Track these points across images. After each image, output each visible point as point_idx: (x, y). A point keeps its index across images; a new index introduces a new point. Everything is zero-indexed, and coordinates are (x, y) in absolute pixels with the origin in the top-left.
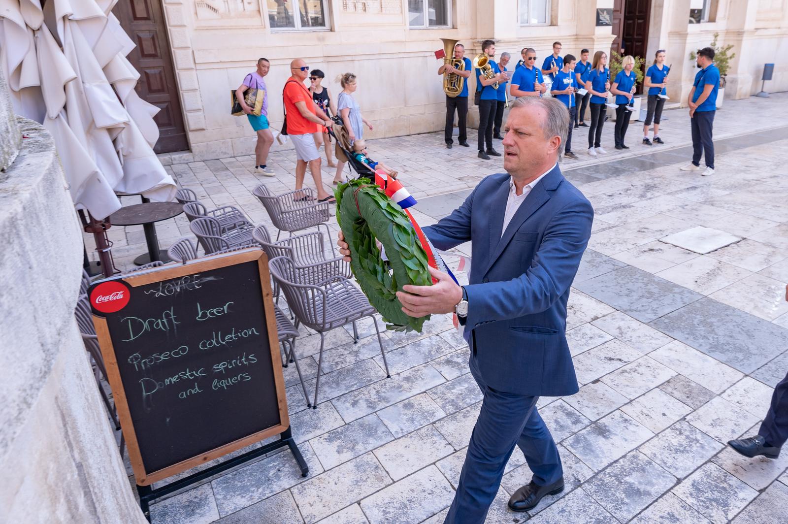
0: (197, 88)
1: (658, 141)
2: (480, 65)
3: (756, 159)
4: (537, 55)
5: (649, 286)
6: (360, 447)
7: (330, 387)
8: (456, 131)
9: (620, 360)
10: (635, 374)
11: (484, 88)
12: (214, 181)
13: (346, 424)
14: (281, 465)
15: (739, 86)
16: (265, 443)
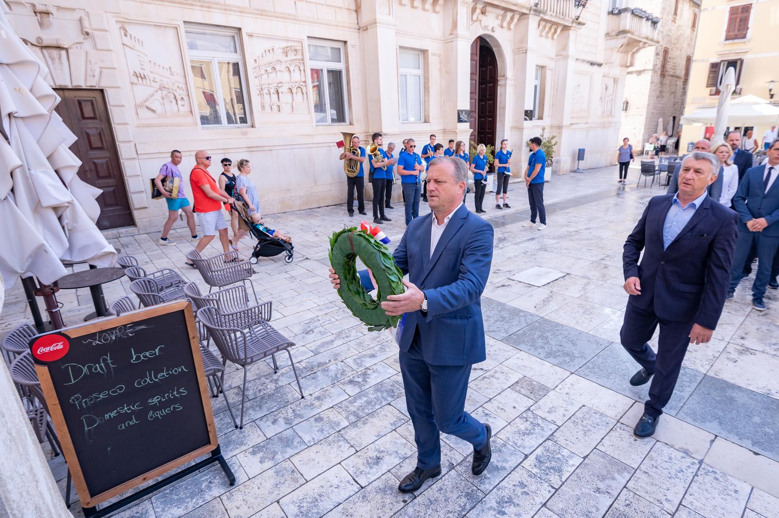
0: (140, 174)
1: (506, 206)
2: (372, 152)
3: (575, 217)
4: (416, 144)
5: (502, 313)
6: (279, 457)
7: (254, 410)
8: (356, 203)
9: (482, 369)
10: (493, 379)
11: (375, 169)
12: (157, 250)
13: (267, 439)
14: (212, 478)
15: (562, 165)
16: (198, 461)
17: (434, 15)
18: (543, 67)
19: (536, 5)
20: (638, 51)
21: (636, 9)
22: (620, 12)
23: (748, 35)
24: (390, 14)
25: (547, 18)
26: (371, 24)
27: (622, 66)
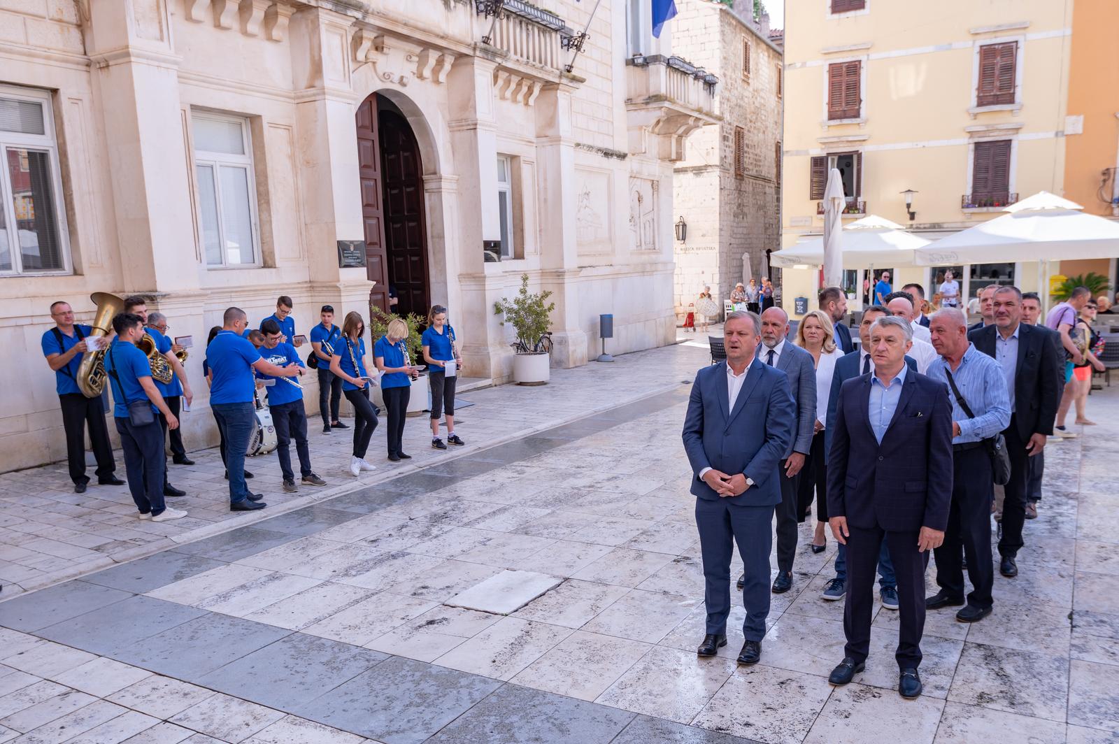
1: (455, 440)
15: (571, 348)
17: (269, 46)
18: (513, 158)
19: (486, 40)
20: (687, 132)
21: (673, 58)
22: (647, 62)
23: (863, 112)
24: (162, 39)
25: (509, 65)
26: (117, 57)
27: (663, 159)
